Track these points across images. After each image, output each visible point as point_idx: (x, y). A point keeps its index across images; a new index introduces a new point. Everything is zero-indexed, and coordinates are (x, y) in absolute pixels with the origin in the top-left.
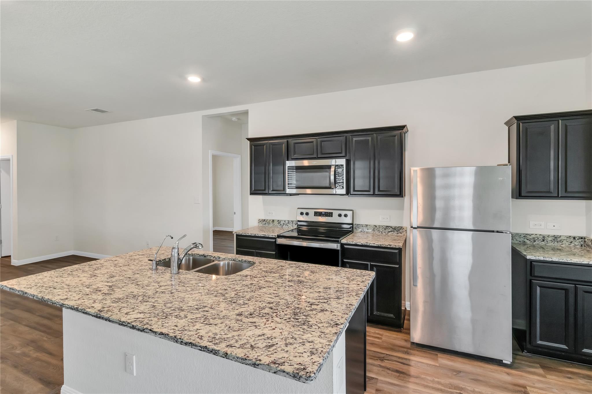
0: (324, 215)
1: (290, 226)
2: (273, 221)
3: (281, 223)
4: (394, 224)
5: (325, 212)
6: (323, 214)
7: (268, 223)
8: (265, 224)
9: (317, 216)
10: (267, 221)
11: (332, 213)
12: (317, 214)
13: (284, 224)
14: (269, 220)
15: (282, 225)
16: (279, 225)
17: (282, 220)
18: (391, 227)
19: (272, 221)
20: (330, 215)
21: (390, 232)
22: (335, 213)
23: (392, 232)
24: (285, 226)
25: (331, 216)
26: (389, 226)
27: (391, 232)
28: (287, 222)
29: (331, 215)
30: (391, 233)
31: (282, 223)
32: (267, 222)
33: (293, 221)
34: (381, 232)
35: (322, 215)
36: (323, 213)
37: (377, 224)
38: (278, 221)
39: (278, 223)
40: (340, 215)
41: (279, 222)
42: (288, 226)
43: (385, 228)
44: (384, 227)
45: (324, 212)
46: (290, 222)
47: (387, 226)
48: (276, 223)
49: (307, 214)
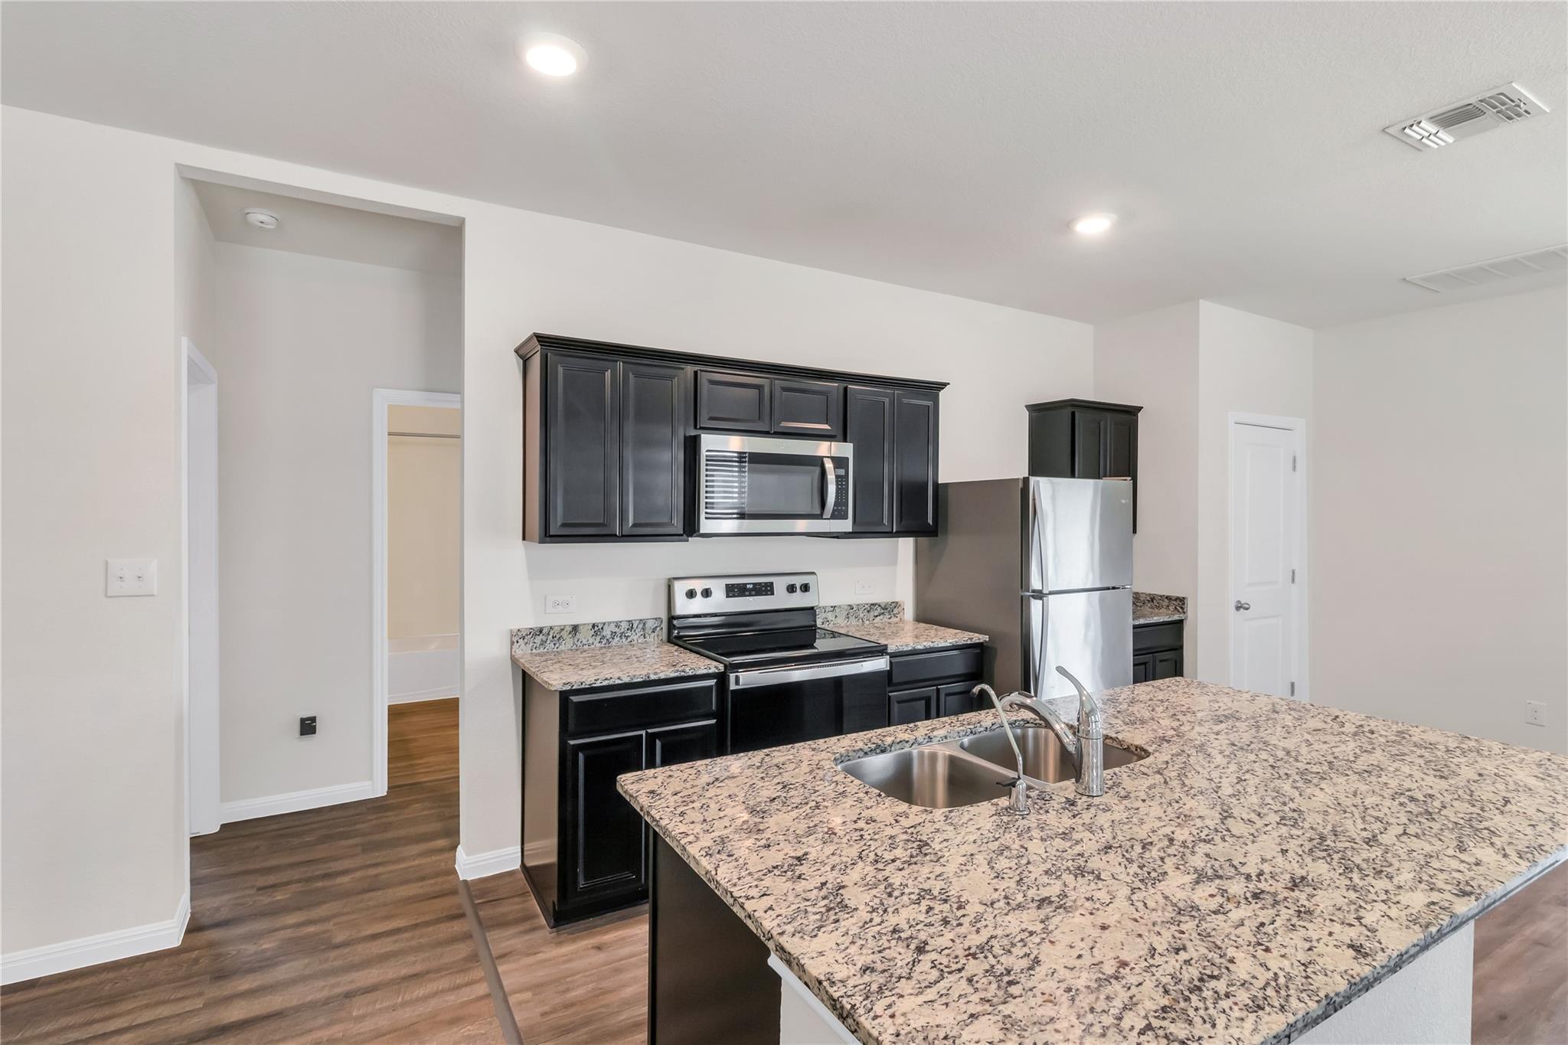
0: (753, 593)
1: (635, 638)
2: (575, 628)
3: (604, 634)
4: (882, 598)
5: (754, 584)
6: (750, 590)
7: (553, 637)
8: (543, 643)
9: (734, 596)
10: (548, 634)
11: (772, 584)
12: (733, 591)
13: (614, 634)
14: (557, 629)
15: (609, 637)
16: (598, 638)
17: (609, 623)
18: (879, 606)
19: (570, 629)
20: (766, 589)
21: (877, 616)
22: (780, 585)
23: (881, 617)
24: (617, 639)
25: (769, 593)
26: (876, 604)
27: (880, 615)
28: (624, 626)
29: (769, 591)
30: (879, 617)
31: (607, 632)
32: (550, 637)
33: (643, 622)
34: (860, 620)
35: (747, 593)
36: (748, 586)
37: (854, 600)
38: (594, 626)
39: (592, 632)
40: (791, 589)
41: (596, 628)
42: (629, 639)
43: (869, 609)
44: (866, 606)
45: (750, 584)
46: (635, 626)
47: (872, 604)
48: (585, 635)
49: (707, 593)
